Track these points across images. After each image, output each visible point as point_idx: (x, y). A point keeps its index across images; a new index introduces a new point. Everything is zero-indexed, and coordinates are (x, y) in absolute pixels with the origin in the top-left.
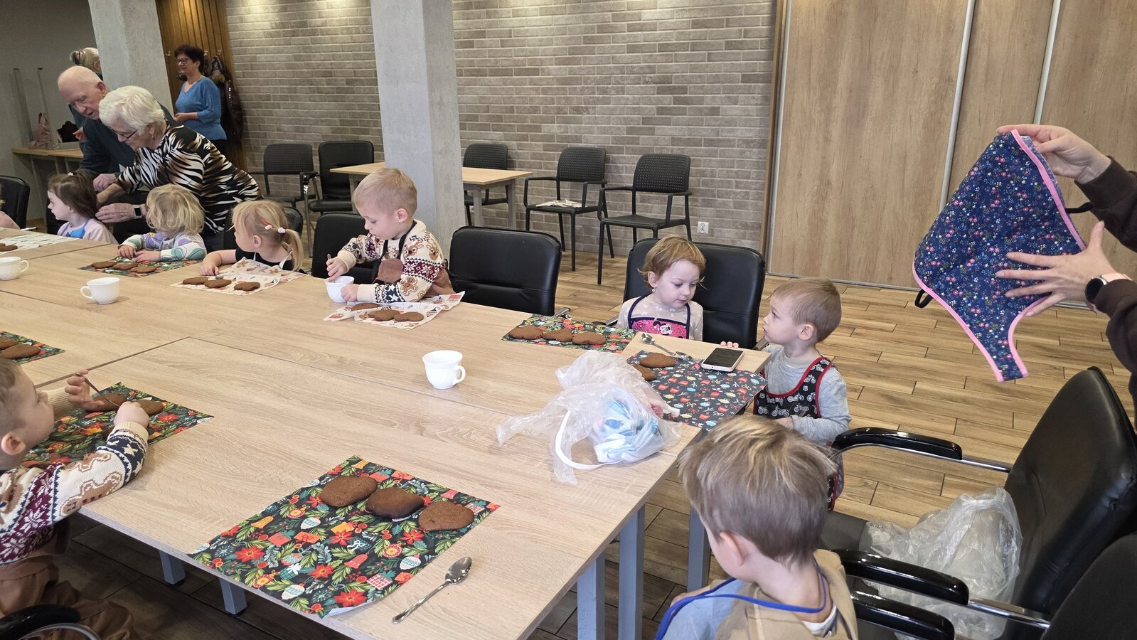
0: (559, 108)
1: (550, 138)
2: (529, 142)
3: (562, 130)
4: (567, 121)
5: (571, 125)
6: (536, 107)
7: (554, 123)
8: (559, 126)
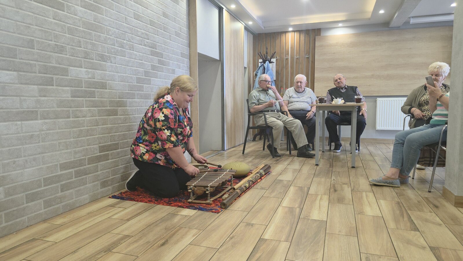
0: (86, 53)
1: (77, 83)
2: (55, 87)
3: (90, 76)
4: (94, 67)
5: (97, 71)
6: (62, 47)
7: (82, 67)
8: (86, 71)
